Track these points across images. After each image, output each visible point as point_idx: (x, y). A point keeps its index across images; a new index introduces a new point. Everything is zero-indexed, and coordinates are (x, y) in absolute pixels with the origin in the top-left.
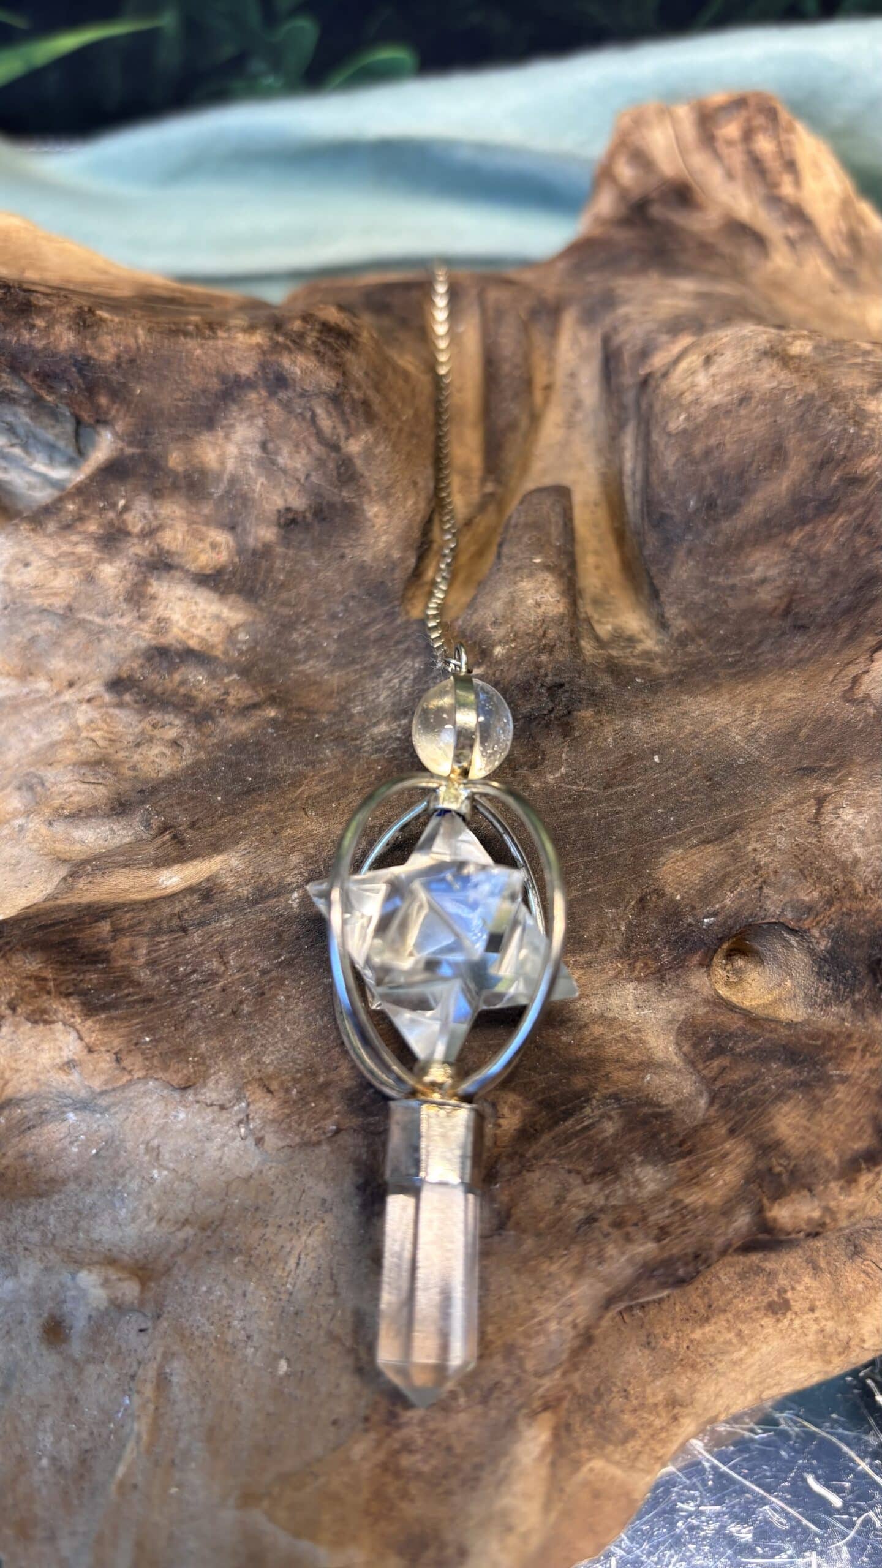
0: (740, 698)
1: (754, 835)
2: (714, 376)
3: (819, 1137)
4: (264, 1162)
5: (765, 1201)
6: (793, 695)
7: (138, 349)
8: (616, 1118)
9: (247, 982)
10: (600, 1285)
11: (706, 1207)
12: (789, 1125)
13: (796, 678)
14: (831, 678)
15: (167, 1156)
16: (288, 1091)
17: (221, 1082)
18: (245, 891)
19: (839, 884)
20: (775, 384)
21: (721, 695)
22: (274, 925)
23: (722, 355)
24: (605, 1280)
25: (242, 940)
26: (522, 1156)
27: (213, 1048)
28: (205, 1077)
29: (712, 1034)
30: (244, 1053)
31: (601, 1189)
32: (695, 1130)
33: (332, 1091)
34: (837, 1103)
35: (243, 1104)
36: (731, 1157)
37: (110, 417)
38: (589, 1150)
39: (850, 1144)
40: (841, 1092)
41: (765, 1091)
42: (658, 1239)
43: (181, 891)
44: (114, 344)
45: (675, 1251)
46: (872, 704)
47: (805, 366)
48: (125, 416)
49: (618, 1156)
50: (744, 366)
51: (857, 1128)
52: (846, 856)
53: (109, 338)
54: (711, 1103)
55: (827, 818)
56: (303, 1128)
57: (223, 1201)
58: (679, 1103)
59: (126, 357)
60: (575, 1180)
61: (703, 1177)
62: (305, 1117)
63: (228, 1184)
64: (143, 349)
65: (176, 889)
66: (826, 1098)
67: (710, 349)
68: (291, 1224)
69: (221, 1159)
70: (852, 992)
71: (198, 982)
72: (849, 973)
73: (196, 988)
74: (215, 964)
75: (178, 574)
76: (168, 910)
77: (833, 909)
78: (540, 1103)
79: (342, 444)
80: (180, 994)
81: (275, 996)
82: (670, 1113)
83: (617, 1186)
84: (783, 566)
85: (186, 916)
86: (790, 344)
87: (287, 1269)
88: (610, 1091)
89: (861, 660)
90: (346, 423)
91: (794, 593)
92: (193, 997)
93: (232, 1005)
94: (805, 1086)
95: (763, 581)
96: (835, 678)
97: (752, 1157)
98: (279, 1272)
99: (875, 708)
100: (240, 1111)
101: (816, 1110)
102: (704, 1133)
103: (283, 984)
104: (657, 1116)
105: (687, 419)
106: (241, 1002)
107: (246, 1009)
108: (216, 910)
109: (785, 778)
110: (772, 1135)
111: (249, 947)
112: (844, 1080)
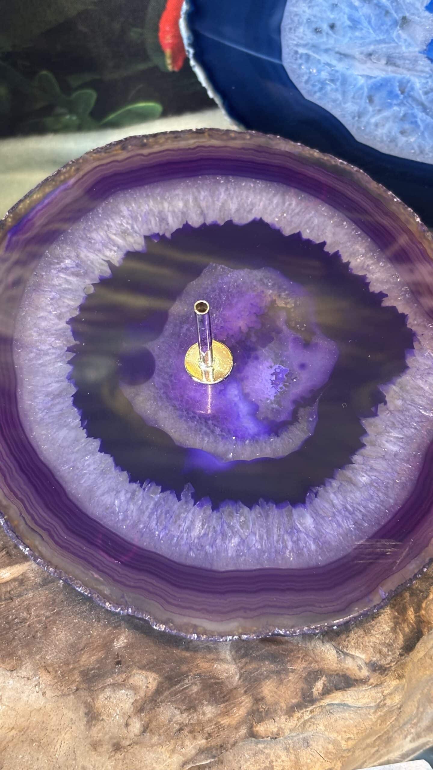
3: (279, 696)
4: (46, 703)
5: (254, 723)
8: (199, 684)
9: (39, 622)
10: (181, 757)
11: (229, 725)
12: (269, 690)
15: (5, 700)
16: (56, 672)
17: (28, 668)
18: (39, 580)
22: (52, 595)
24: (183, 755)
25: (37, 603)
26: (156, 701)
27: (25, 653)
28: (21, 665)
29: (244, 647)
30: (38, 654)
31: (188, 716)
32: (231, 690)
33: (76, 672)
34: (289, 681)
35: (37, 678)
36: (243, 703)
38: (185, 698)
39: (291, 700)
40: (291, 677)
41: (262, 674)
42: (207, 739)
43: (10, 581)
45: (212, 744)
49: (197, 702)
51: (295, 693)
54: (240, 679)
56: (63, 688)
57: (29, 719)
58: (227, 678)
60: (177, 712)
61: (230, 712)
62: (64, 683)
63: (31, 712)
65: (8, 579)
66: (285, 679)
68: (58, 729)
69: (28, 701)
71: (18, 623)
73: (17, 626)
74: (25, 614)
76: (4, 590)
78: (166, 677)
80: (10, 628)
81: (52, 628)
82: (222, 682)
83: (195, 715)
85: (12, 592)
87: (56, 748)
88: (198, 672)
92: (16, 630)
93: (33, 633)
94: (278, 673)
97: (252, 704)
98: (52, 750)
100: (36, 680)
101: (280, 684)
102: (234, 692)
103: (55, 623)
104: (216, 684)
106: (37, 632)
107: (39, 635)
108: (26, 589)
110: (261, 694)
111: (41, 606)
112: (293, 671)
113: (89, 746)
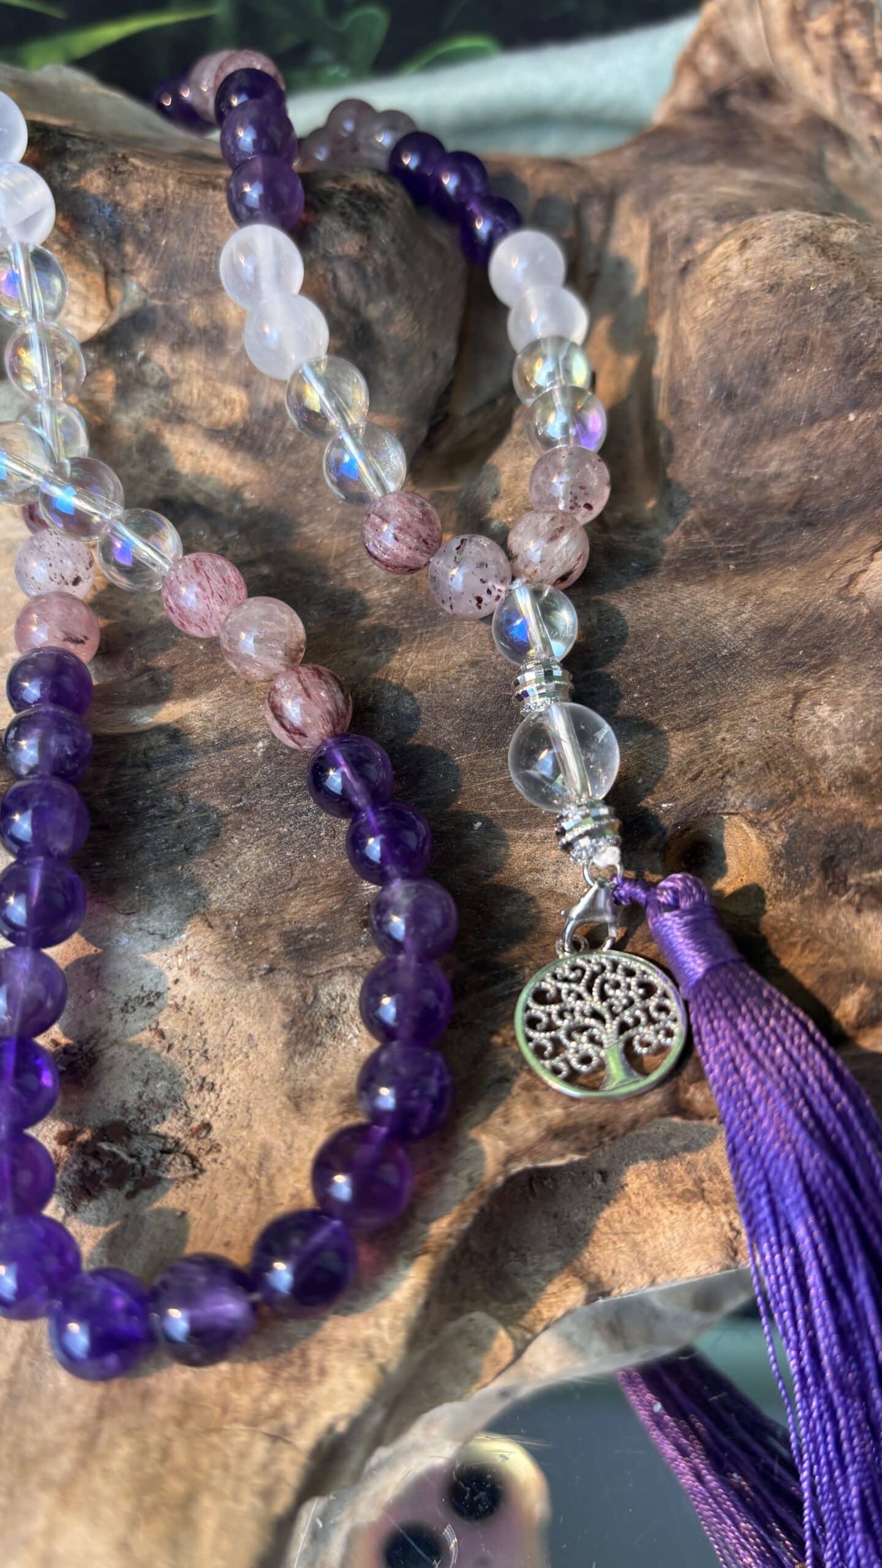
0: (734, 589)
1: (726, 724)
2: (747, 260)
4: (196, 992)
5: (681, 1082)
6: (788, 590)
7: (166, 198)
9: (203, 823)
10: (501, 1144)
13: (795, 573)
14: (828, 575)
16: (228, 927)
17: (165, 914)
18: (212, 736)
19: (804, 778)
20: (809, 271)
21: (716, 585)
22: (237, 771)
23: (760, 238)
24: (508, 1139)
25: (203, 782)
27: (161, 879)
28: (150, 906)
30: (192, 889)
33: (271, 932)
35: (184, 936)
37: (134, 267)
43: (150, 731)
44: (143, 192)
45: (580, 1118)
46: (866, 603)
47: (845, 253)
48: (150, 266)
50: (780, 252)
52: (817, 752)
53: (138, 185)
55: (802, 714)
56: (238, 963)
59: (153, 206)
62: (242, 953)
64: (171, 198)
65: (147, 728)
67: (748, 233)
68: (217, 1056)
69: (157, 987)
70: (803, 888)
71: (155, 817)
72: (802, 868)
73: (153, 822)
74: (173, 802)
75: (190, 428)
76: (134, 747)
77: (795, 804)
79: (362, 309)
80: (135, 826)
81: (230, 838)
84: (799, 463)
85: (151, 754)
86: (832, 232)
89: (862, 558)
90: (368, 288)
91: (806, 490)
92: (148, 830)
93: (185, 842)
95: (777, 476)
96: (832, 576)
99: (868, 607)
100: (180, 941)
103: (239, 829)
105: (714, 305)
106: (195, 840)
107: (199, 848)
108: (181, 750)
109: (767, 672)
113: (284, 1099)
